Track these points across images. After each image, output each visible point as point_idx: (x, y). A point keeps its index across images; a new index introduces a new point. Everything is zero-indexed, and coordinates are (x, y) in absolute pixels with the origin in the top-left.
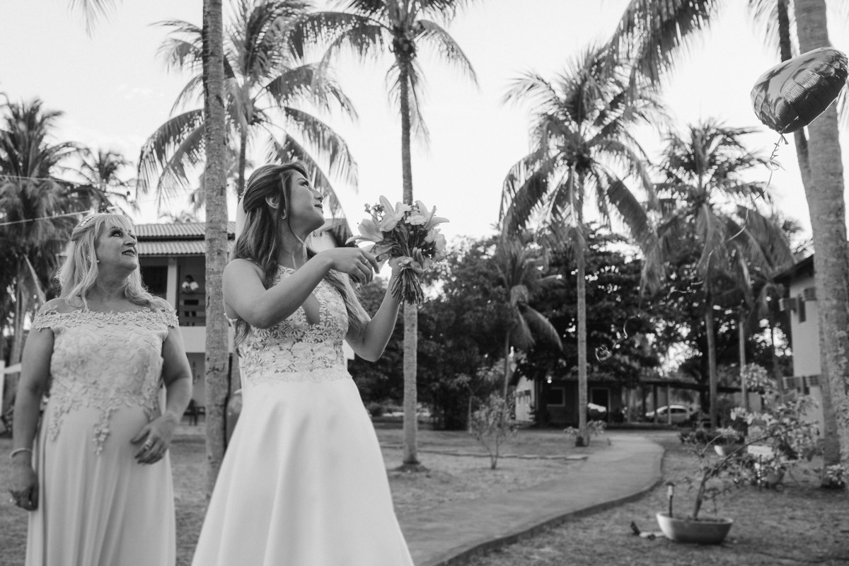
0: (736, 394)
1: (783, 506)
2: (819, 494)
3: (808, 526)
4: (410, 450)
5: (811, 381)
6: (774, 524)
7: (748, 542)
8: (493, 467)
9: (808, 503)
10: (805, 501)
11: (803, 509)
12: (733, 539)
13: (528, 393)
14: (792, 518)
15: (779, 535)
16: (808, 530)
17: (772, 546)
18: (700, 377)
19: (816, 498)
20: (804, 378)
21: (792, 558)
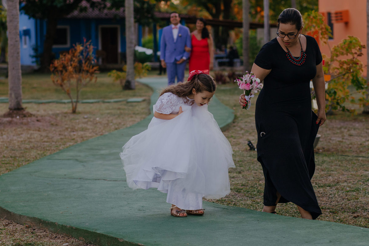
0: (259, 30)
1: (340, 128)
2: (362, 118)
3: (364, 140)
4: (17, 98)
5: (336, 17)
6: (340, 139)
7: (328, 150)
8: (74, 112)
9: (357, 125)
10: (354, 124)
11: (354, 129)
12: (318, 149)
13: (27, 33)
14: (350, 135)
15: (347, 146)
16: (365, 142)
17: (346, 151)
18: (214, 11)
19: (361, 121)
20: (329, 14)
21: (363, 157)
